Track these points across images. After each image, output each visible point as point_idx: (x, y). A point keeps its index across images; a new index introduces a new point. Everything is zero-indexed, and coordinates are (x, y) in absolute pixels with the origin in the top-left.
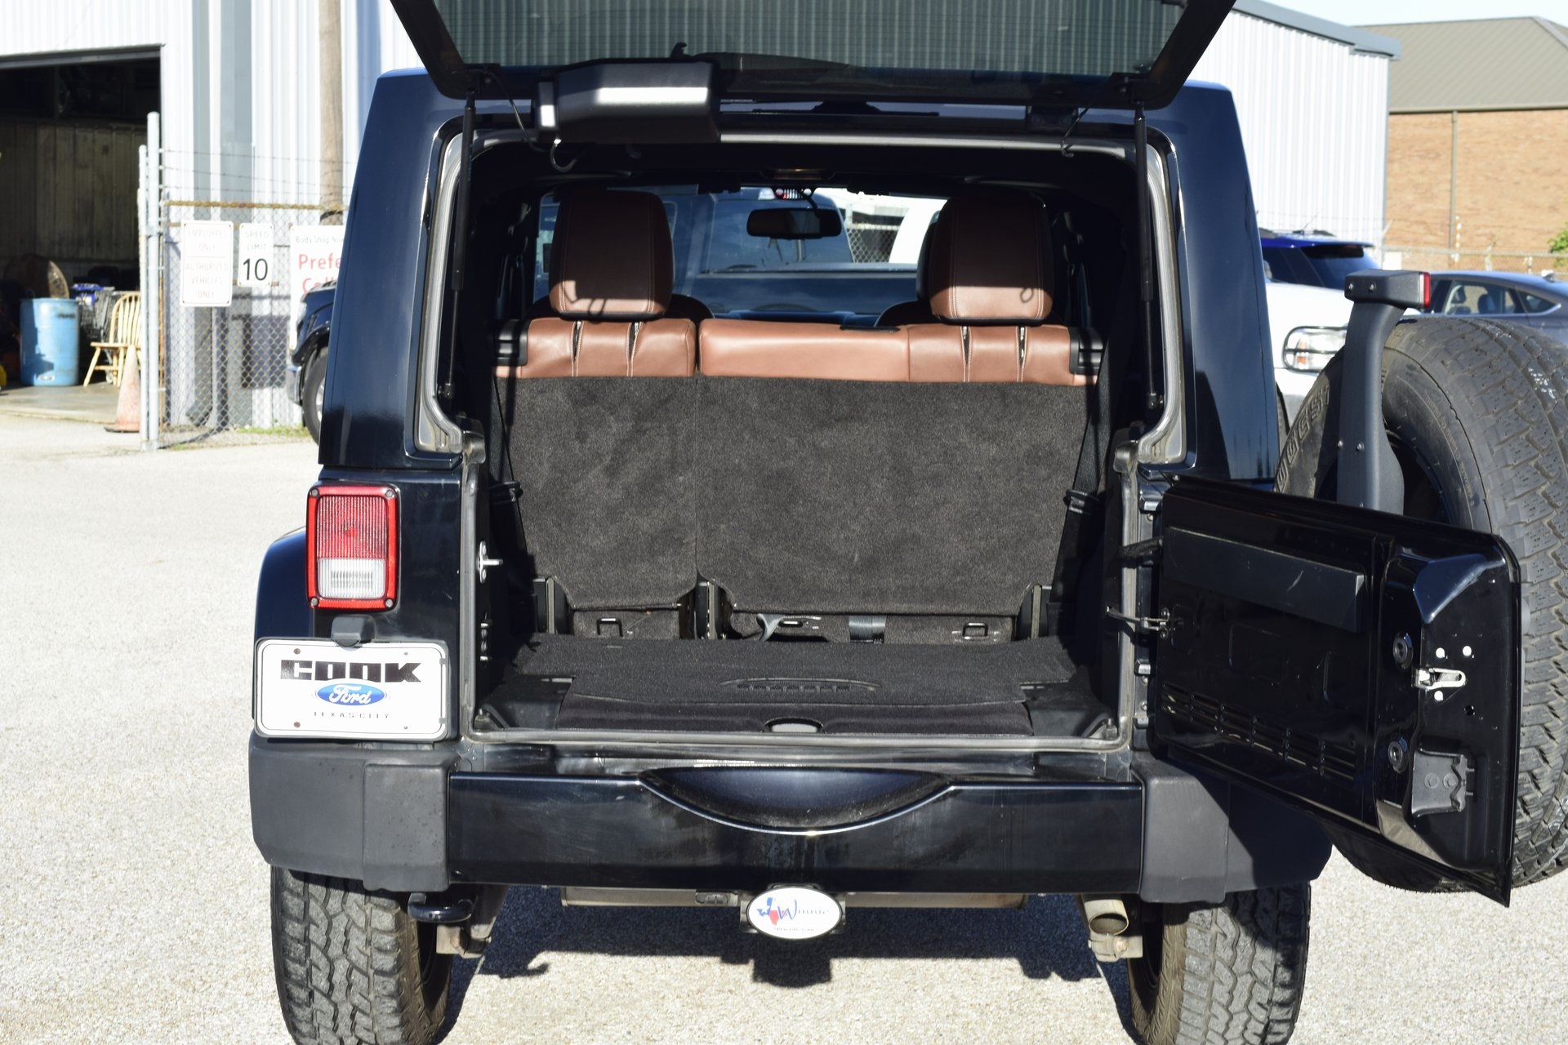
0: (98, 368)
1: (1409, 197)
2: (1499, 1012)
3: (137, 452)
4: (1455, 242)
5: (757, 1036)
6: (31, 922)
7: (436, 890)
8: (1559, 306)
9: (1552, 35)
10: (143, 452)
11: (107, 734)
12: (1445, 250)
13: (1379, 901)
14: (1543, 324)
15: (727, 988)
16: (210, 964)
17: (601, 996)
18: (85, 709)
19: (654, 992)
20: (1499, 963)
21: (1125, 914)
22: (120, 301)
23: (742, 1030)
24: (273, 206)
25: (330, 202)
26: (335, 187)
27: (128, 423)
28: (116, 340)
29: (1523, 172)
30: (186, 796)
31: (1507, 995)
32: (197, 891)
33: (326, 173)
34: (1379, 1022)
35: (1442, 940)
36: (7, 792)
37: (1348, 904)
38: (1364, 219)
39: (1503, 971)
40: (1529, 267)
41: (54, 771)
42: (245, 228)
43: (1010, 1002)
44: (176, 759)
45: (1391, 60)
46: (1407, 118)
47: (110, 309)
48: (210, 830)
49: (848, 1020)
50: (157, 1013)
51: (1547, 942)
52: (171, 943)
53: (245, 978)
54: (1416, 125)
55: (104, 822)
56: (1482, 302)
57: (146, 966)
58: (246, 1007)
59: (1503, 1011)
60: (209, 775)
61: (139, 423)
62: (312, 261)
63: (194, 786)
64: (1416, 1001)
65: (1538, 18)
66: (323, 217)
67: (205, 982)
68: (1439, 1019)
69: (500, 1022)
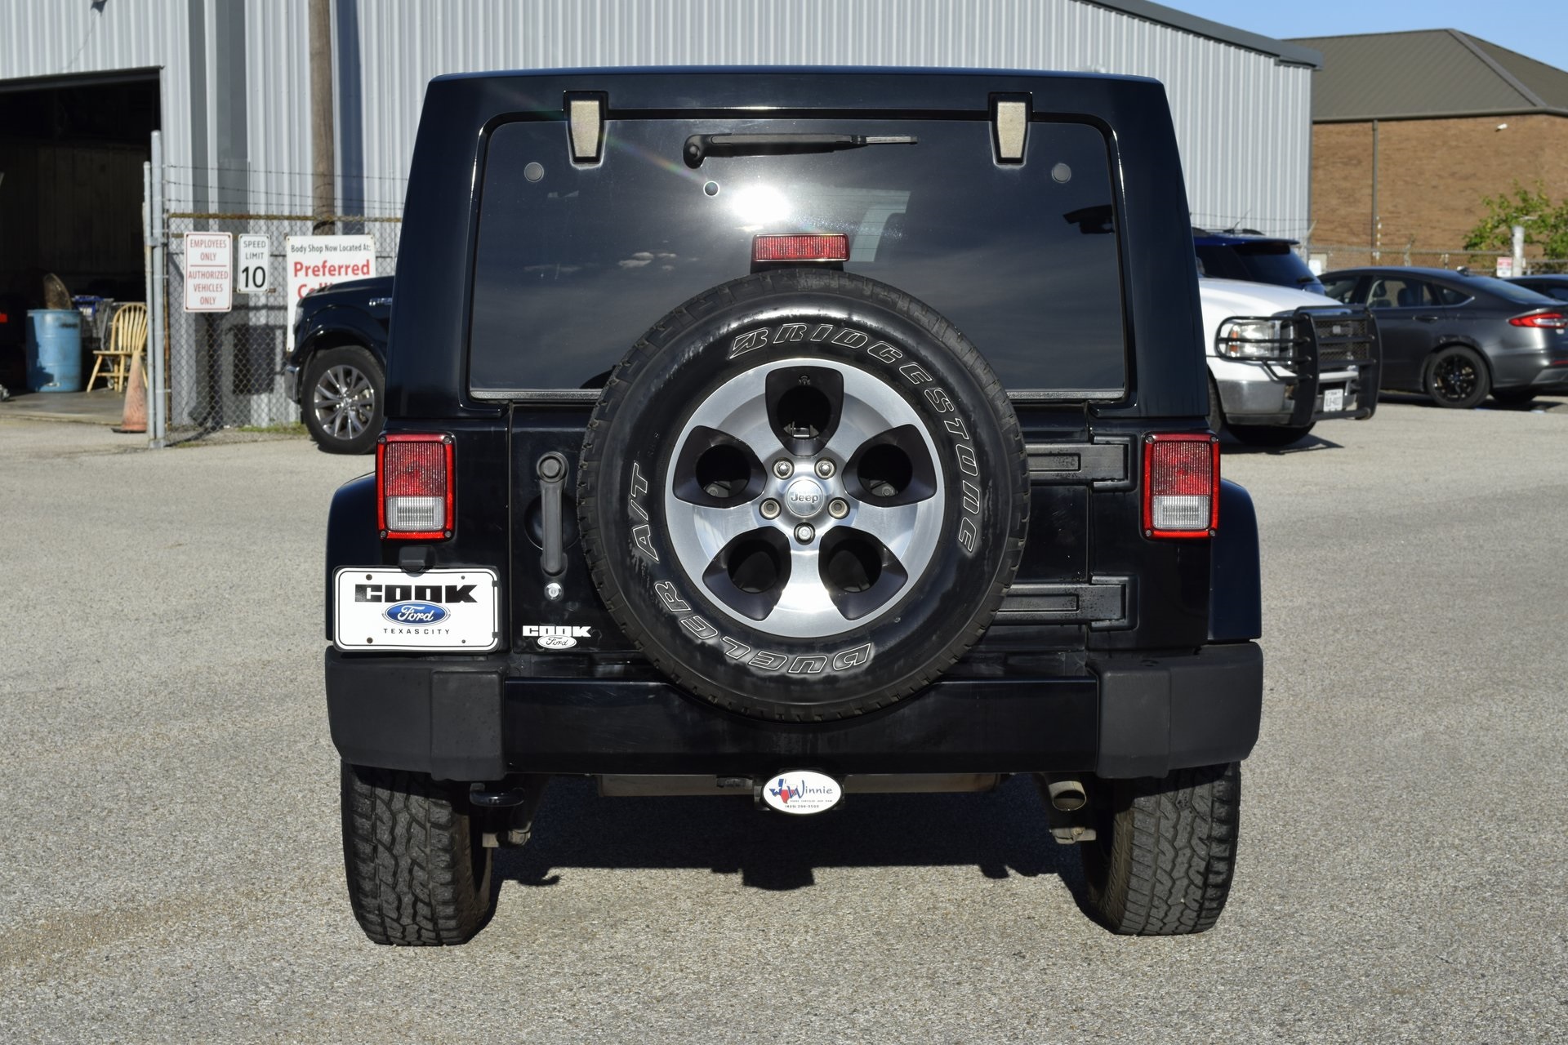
0: (99, 374)
1: (1334, 202)
2: (1415, 898)
3: (145, 449)
4: (1376, 241)
5: (761, 927)
6: (104, 847)
7: (494, 779)
8: (1473, 298)
9: (1467, 47)
10: (151, 449)
11: (150, 692)
12: (1367, 249)
13: (1308, 812)
14: (1458, 315)
15: (732, 890)
16: (268, 878)
17: (620, 898)
18: (127, 672)
19: (667, 894)
20: (1414, 859)
21: (1082, 790)
22: (120, 311)
23: (747, 922)
24: (269, 218)
25: (322, 213)
26: (327, 199)
27: (134, 423)
28: (116, 348)
29: (1440, 177)
30: (230, 743)
31: (1422, 885)
32: (249, 819)
33: (317, 188)
34: (1309, 907)
35: (1365, 842)
36: (66, 741)
37: (1281, 815)
38: (1290, 220)
39: (1419, 866)
40: (1446, 264)
41: (106, 723)
42: (244, 239)
43: (983, 897)
44: (216, 712)
45: (1314, 71)
46: (1331, 127)
47: (110, 319)
48: (255, 770)
49: (841, 914)
50: (225, 918)
51: (1457, 842)
52: (231, 861)
53: (301, 889)
54: (1338, 133)
55: (158, 764)
56: (1402, 295)
57: (212, 881)
58: (305, 911)
59: (1418, 897)
60: (247, 725)
61: (145, 424)
62: (307, 268)
63: (236, 734)
64: (1341, 891)
65: (1453, 30)
66: (316, 228)
67: (266, 893)
68: (1362, 904)
69: (532, 919)
